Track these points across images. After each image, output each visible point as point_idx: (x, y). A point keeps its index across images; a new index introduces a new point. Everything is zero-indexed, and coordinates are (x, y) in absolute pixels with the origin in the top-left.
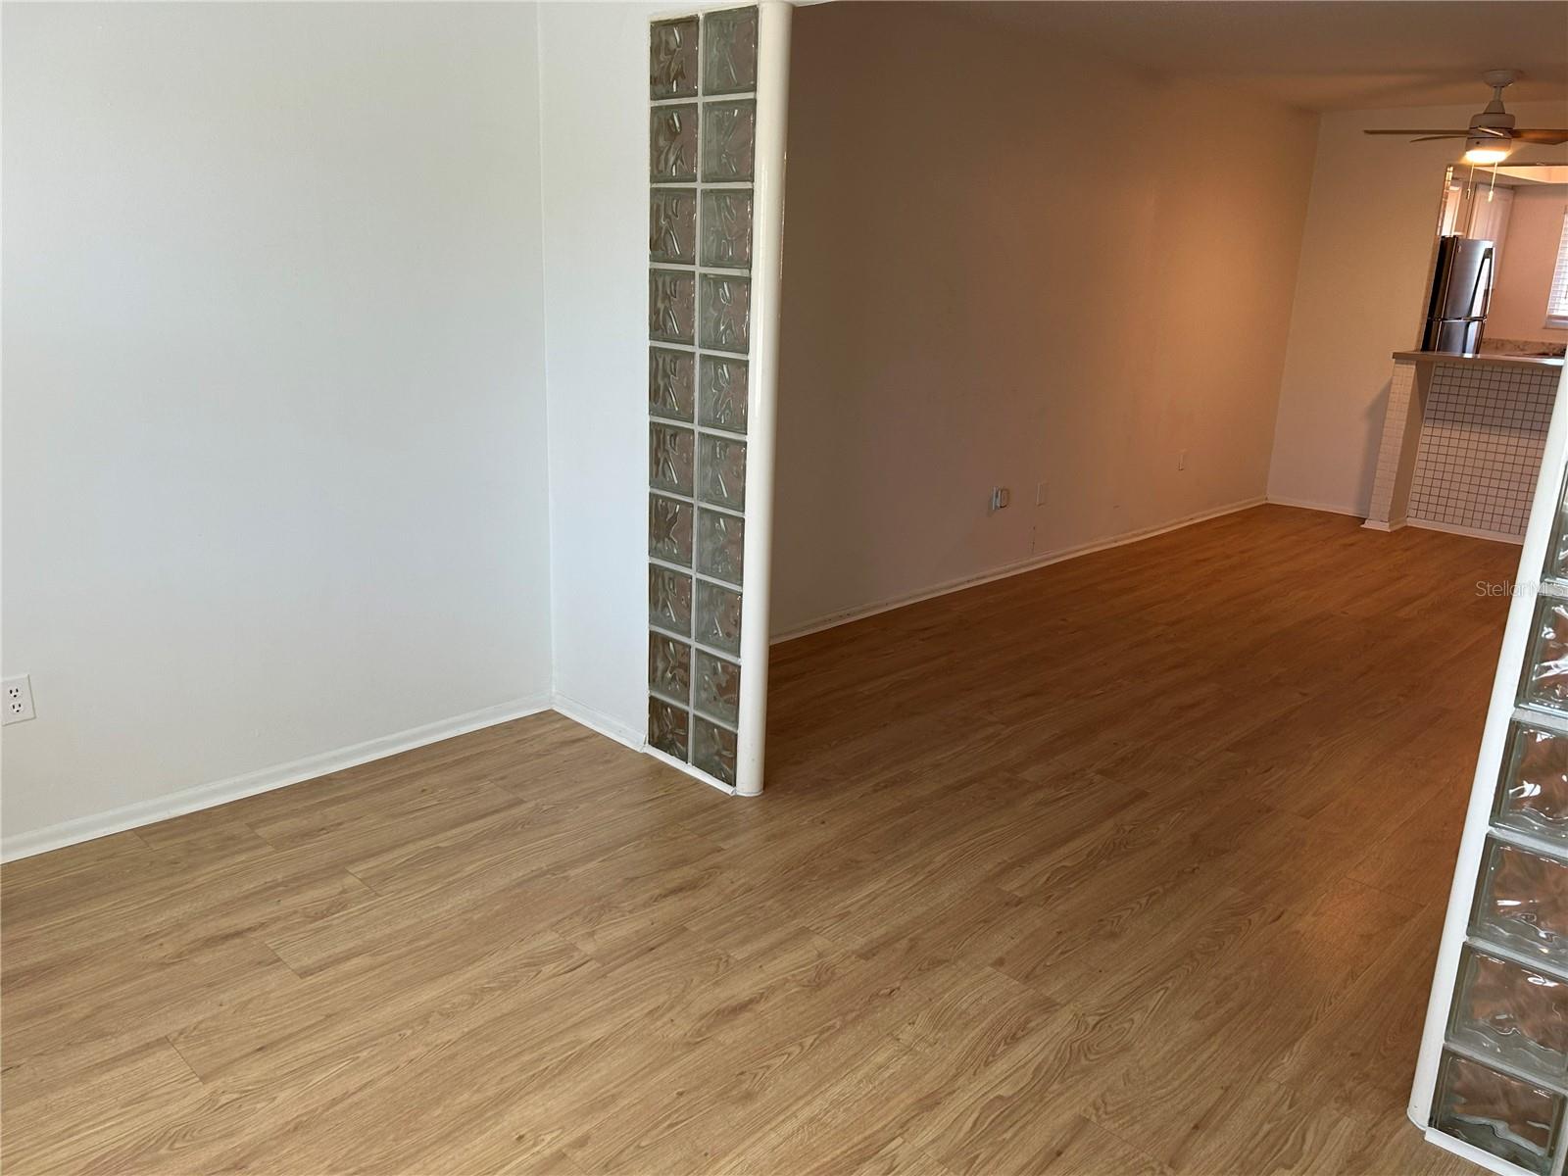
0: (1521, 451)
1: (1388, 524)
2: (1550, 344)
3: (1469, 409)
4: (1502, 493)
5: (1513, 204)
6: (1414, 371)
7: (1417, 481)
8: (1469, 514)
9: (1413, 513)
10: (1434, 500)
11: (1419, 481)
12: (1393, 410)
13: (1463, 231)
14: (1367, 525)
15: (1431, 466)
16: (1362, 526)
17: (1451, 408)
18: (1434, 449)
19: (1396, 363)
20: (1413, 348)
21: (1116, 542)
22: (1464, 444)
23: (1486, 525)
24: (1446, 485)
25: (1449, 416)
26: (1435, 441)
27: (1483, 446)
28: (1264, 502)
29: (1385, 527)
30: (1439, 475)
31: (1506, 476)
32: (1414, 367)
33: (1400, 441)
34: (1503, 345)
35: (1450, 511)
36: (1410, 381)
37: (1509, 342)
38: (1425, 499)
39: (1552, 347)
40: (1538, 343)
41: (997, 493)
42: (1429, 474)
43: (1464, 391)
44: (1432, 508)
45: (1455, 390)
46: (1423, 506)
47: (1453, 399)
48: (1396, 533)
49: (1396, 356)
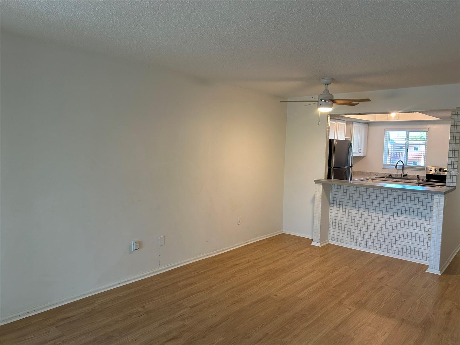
0: (363, 216)
1: (320, 244)
2: (385, 174)
3: (344, 200)
4: (359, 232)
5: (368, 128)
6: (322, 187)
7: (330, 226)
8: (349, 240)
9: (330, 238)
10: (337, 234)
11: (331, 226)
12: (316, 201)
13: (350, 137)
14: (313, 244)
15: (334, 221)
16: (311, 244)
17: (338, 200)
18: (334, 215)
19: (316, 184)
20: (324, 178)
21: (207, 256)
22: (344, 213)
23: (355, 244)
24: (340, 228)
25: (338, 203)
26: (335, 212)
27: (350, 214)
28: (282, 233)
29: (319, 245)
30: (337, 224)
31: (359, 225)
32: (322, 185)
33: (320, 212)
34: (371, 174)
35: (342, 238)
36: (321, 190)
37: (373, 173)
38: (334, 233)
39: (386, 174)
40: (381, 173)
41: (133, 244)
42: (334, 224)
43: (342, 194)
44: (336, 237)
45: (339, 193)
46: (333, 236)
47: (338, 196)
48: (323, 247)
49: (315, 181)
